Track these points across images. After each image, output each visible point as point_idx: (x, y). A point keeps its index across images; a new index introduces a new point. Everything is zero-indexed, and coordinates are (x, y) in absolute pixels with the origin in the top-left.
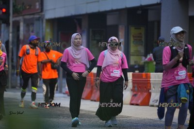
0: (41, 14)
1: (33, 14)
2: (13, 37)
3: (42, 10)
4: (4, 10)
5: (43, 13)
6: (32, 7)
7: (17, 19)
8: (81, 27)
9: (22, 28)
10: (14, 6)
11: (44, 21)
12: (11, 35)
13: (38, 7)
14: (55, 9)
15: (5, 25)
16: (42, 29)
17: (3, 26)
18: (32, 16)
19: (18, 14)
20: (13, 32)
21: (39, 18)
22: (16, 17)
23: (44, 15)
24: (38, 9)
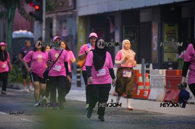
0: (74, 11)
1: (66, 11)
2: (46, 34)
3: (75, 7)
4: (37, 7)
5: (76, 10)
6: (65, 4)
7: (50, 16)
8: (114, 24)
9: (54, 25)
10: (47, 4)
11: (77, 18)
12: (44, 32)
13: (70, 4)
14: (87, 6)
15: (38, 22)
16: (75, 26)
17: (36, 23)
18: (65, 13)
19: (51, 11)
20: (46, 29)
21: (72, 15)
22: (49, 14)
23: (77, 12)
24: (71, 6)
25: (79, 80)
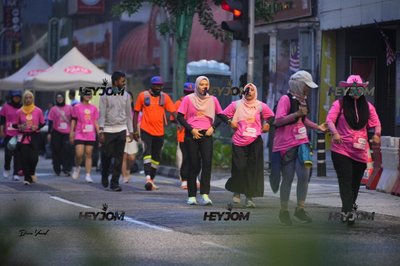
0: (312, 20)
1: (296, 20)
2: (256, 67)
3: (315, 13)
4: (237, 13)
5: (317, 19)
6: (294, 6)
7: (264, 30)
8: (394, 49)
9: (273, 50)
10: (257, 5)
11: (320, 34)
12: (251, 63)
13: (305, 6)
14: (340, 9)
15: (240, 42)
16: (315, 51)
17: (235, 45)
18: (293, 25)
19: (267, 20)
20: (256, 57)
21: (309, 28)
22: (262, 25)
23: (319, 22)
24: (307, 10)
25: (321, 162)
